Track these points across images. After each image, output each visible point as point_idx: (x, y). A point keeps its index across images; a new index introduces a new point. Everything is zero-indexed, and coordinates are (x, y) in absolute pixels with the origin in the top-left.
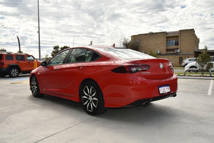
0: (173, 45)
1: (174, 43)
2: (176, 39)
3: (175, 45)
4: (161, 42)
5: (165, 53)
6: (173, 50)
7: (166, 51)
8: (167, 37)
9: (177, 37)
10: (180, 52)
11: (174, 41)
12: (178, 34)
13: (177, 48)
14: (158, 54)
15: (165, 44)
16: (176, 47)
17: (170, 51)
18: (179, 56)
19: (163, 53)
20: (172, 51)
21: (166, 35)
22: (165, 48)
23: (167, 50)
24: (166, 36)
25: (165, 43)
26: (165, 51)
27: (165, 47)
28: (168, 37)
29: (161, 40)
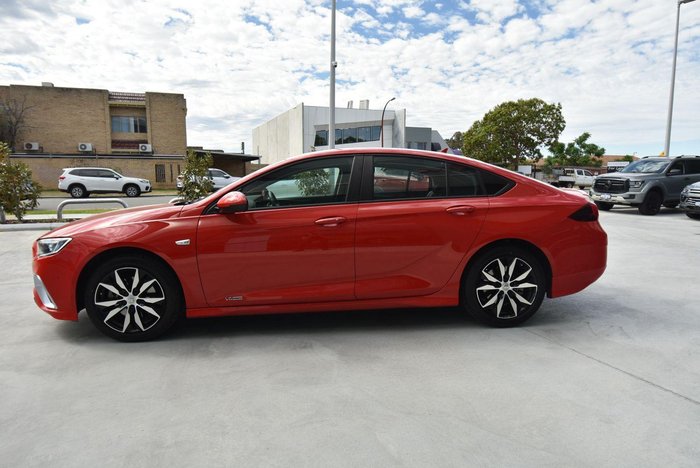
0: (129, 131)
1: (132, 123)
2: (136, 114)
3: (136, 131)
4: (94, 118)
5: (110, 150)
6: (135, 144)
7: (113, 147)
8: (112, 108)
9: (143, 109)
10: (153, 152)
11: (132, 120)
12: (143, 103)
13: (143, 139)
14: (87, 153)
15: (108, 126)
16: (139, 136)
17: (123, 147)
18: (153, 163)
19: (101, 150)
20: (129, 147)
21: (110, 99)
22: (109, 138)
23: (115, 144)
24: (110, 102)
25: (108, 121)
26: (109, 145)
27: (109, 133)
28: (115, 106)
29: (93, 113)
